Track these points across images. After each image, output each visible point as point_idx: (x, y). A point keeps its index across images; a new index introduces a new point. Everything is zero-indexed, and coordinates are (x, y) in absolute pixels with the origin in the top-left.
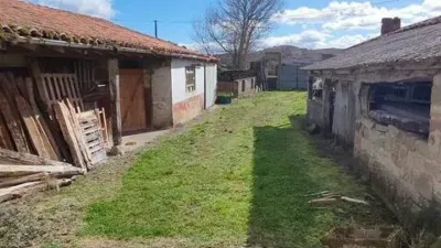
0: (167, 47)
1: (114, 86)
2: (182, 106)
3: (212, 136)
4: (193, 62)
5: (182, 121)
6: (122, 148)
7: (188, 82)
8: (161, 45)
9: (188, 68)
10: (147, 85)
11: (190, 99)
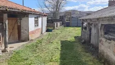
0: (27, 9)
1: (6, 24)
2: (33, 32)
3: (44, 44)
4: (37, 15)
5: (33, 38)
6: (8, 49)
7: (35, 23)
8: (25, 9)
9: (35, 18)
10: (19, 24)
11: (36, 30)
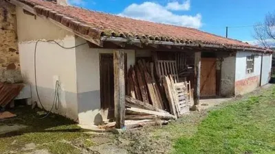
0: (234, 43)
1: (197, 68)
2: (242, 83)
4: (253, 53)
5: (242, 93)
6: (199, 107)
7: (247, 67)
8: (229, 42)
9: (248, 57)
10: (219, 68)
11: (249, 79)
